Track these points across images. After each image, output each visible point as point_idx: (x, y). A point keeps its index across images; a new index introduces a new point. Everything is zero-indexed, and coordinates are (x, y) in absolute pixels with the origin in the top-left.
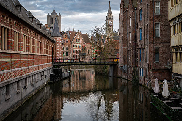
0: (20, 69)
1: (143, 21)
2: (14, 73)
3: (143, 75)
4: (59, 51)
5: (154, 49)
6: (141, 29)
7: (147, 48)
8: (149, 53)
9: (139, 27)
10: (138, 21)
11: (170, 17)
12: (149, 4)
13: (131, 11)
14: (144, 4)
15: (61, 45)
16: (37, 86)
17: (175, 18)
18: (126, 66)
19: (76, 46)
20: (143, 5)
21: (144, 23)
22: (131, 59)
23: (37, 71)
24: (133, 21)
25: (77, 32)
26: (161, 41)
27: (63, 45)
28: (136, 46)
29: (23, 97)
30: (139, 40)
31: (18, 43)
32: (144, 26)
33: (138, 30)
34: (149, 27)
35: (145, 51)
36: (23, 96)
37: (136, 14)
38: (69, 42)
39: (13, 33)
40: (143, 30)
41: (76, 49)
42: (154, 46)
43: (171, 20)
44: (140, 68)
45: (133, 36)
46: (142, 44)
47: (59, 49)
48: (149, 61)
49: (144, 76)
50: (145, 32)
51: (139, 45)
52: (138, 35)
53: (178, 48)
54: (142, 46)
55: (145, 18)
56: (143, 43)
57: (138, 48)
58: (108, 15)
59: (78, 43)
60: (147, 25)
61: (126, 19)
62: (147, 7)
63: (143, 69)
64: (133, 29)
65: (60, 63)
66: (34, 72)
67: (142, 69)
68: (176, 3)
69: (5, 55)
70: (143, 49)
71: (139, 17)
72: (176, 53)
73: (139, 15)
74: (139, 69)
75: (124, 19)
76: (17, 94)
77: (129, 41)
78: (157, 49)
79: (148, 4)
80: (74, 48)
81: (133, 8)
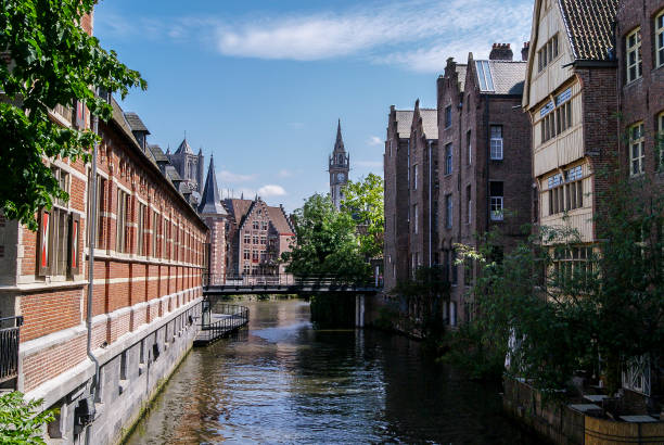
1: (455, 178)
3: (456, 323)
9: (443, 192)
10: (441, 177)
11: (539, 167)
12: (474, 134)
13: (419, 148)
14: (457, 131)
19: (251, 239)
20: (456, 134)
21: (460, 180)
24: (425, 174)
26: (506, 229)
28: (435, 242)
30: (442, 225)
31: (143, 234)
32: (459, 189)
34: (475, 193)
37: (433, 157)
40: (454, 199)
41: (251, 247)
43: (542, 177)
44: (448, 303)
45: (425, 216)
46: (452, 238)
48: (475, 284)
49: (459, 322)
50: (460, 206)
51: (444, 239)
53: (563, 250)
55: (460, 167)
56: (456, 234)
57: (440, 246)
58: (336, 157)
60: (469, 187)
61: (405, 168)
62: (468, 140)
63: (455, 304)
64: (425, 197)
67: (452, 306)
68: (559, 132)
71: (442, 165)
72: (557, 264)
73: (442, 159)
74: (445, 305)
75: (397, 169)
76: (140, 374)
77: (411, 229)
80: (246, 246)
81: (425, 141)
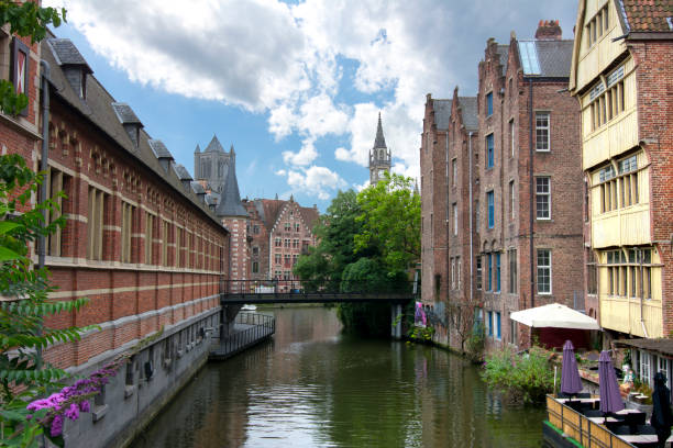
0: (134, 318)
1: (497, 172)
2: (118, 333)
3: (499, 334)
4: (240, 258)
5: (535, 255)
6: (491, 193)
7: (513, 251)
8: (518, 266)
9: (485, 189)
10: (482, 172)
11: (589, 159)
12: (516, 122)
13: (459, 141)
14: (499, 120)
15: (245, 240)
16: (179, 371)
17: (607, 162)
18: (442, 305)
19: (283, 243)
20: (497, 124)
21: (502, 175)
22: (456, 284)
23: (180, 323)
24: (465, 169)
25: (286, 202)
26: (554, 230)
27: (249, 240)
28: (476, 244)
29: (141, 408)
30: (483, 226)
31: (132, 238)
32: (502, 185)
33: (483, 197)
34: (517, 189)
35: (505, 261)
36: (143, 405)
37: (473, 150)
38: (262, 230)
39: (119, 208)
40: (497, 196)
41: (283, 251)
42: (536, 247)
43: (592, 170)
44: (490, 313)
45: (464, 216)
46: (494, 241)
47: (240, 252)
48: (519, 292)
49: (503, 335)
50: (503, 204)
51: (486, 242)
52: (483, 212)
53: (617, 253)
54: (496, 247)
55: (502, 160)
56: (499, 235)
57: (481, 250)
58: (376, 152)
59: (288, 235)
60: (512, 183)
61: (443, 163)
62: (510, 130)
63: (499, 314)
64: (465, 194)
65: (243, 295)
66: (173, 326)
67: (495, 317)
68: (611, 117)
69: (96, 276)
70: (498, 253)
71: (482, 159)
72: (610, 268)
73: (482, 152)
74: (487, 315)
75: (435, 163)
76: (126, 398)
77: (450, 230)
78: (543, 256)
79: (511, 122)
80: (277, 250)
81: (464, 132)
